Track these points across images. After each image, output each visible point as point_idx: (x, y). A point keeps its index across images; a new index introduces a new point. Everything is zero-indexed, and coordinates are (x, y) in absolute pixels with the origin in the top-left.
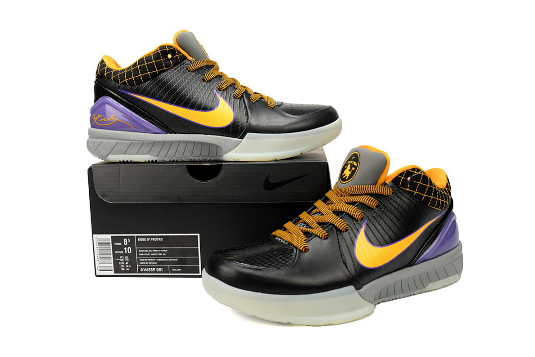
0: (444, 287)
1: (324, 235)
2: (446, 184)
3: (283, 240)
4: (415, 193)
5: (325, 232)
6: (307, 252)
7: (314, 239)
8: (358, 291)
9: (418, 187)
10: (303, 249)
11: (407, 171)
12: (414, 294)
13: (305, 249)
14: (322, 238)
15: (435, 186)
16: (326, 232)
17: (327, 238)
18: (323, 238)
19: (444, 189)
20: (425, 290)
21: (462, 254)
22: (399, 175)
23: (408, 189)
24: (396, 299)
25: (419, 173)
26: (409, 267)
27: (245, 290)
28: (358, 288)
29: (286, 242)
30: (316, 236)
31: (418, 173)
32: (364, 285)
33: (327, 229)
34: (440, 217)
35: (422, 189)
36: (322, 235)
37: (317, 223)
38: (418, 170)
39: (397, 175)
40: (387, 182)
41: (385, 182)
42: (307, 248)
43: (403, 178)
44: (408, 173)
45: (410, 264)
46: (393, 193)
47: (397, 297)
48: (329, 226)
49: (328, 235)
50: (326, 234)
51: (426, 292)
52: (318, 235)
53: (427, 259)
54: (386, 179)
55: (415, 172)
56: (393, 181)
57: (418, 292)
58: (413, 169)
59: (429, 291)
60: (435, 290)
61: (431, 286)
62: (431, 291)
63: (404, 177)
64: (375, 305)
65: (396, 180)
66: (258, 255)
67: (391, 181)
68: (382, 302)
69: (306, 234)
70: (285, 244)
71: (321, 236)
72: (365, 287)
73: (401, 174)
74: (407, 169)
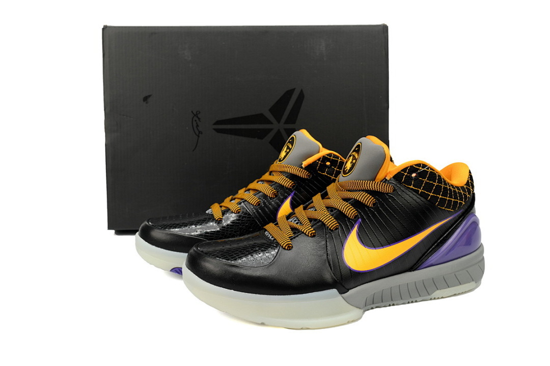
0: (455, 295)
1: (310, 233)
2: (466, 181)
3: (271, 235)
4: (420, 191)
5: (312, 229)
6: (290, 249)
7: (300, 236)
8: (343, 295)
9: (423, 185)
10: (286, 246)
11: (411, 166)
12: (416, 301)
13: (289, 247)
14: (308, 236)
15: (445, 184)
16: (314, 230)
17: (314, 236)
18: (310, 235)
19: (462, 187)
20: (430, 297)
21: (483, 259)
22: (402, 171)
23: (412, 187)
24: (393, 305)
25: (425, 169)
26: (410, 271)
27: (217, 286)
28: (342, 292)
29: (272, 237)
30: (303, 233)
31: (423, 169)
32: (351, 289)
33: (315, 226)
34: (453, 219)
35: (428, 187)
36: (309, 233)
37: (308, 218)
38: (424, 166)
39: (399, 170)
40: (388, 178)
41: (385, 178)
42: (290, 245)
43: (406, 174)
44: (412, 169)
45: (412, 269)
46: (394, 190)
47: (395, 303)
48: (318, 223)
49: (315, 233)
50: (314, 232)
51: (431, 299)
52: (305, 232)
53: (434, 264)
54: (387, 174)
55: (421, 168)
56: (394, 177)
57: (421, 300)
58: (419, 165)
59: (435, 299)
60: (442, 298)
61: (438, 293)
62: (438, 298)
63: (408, 173)
64: (365, 311)
65: (398, 177)
66: (237, 250)
67: (392, 177)
68: (377, 307)
69: (294, 229)
70: (270, 240)
71: (307, 233)
72: (351, 292)
73: (404, 170)
74: (411, 165)
